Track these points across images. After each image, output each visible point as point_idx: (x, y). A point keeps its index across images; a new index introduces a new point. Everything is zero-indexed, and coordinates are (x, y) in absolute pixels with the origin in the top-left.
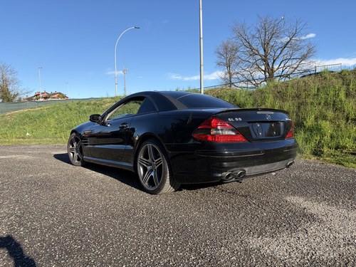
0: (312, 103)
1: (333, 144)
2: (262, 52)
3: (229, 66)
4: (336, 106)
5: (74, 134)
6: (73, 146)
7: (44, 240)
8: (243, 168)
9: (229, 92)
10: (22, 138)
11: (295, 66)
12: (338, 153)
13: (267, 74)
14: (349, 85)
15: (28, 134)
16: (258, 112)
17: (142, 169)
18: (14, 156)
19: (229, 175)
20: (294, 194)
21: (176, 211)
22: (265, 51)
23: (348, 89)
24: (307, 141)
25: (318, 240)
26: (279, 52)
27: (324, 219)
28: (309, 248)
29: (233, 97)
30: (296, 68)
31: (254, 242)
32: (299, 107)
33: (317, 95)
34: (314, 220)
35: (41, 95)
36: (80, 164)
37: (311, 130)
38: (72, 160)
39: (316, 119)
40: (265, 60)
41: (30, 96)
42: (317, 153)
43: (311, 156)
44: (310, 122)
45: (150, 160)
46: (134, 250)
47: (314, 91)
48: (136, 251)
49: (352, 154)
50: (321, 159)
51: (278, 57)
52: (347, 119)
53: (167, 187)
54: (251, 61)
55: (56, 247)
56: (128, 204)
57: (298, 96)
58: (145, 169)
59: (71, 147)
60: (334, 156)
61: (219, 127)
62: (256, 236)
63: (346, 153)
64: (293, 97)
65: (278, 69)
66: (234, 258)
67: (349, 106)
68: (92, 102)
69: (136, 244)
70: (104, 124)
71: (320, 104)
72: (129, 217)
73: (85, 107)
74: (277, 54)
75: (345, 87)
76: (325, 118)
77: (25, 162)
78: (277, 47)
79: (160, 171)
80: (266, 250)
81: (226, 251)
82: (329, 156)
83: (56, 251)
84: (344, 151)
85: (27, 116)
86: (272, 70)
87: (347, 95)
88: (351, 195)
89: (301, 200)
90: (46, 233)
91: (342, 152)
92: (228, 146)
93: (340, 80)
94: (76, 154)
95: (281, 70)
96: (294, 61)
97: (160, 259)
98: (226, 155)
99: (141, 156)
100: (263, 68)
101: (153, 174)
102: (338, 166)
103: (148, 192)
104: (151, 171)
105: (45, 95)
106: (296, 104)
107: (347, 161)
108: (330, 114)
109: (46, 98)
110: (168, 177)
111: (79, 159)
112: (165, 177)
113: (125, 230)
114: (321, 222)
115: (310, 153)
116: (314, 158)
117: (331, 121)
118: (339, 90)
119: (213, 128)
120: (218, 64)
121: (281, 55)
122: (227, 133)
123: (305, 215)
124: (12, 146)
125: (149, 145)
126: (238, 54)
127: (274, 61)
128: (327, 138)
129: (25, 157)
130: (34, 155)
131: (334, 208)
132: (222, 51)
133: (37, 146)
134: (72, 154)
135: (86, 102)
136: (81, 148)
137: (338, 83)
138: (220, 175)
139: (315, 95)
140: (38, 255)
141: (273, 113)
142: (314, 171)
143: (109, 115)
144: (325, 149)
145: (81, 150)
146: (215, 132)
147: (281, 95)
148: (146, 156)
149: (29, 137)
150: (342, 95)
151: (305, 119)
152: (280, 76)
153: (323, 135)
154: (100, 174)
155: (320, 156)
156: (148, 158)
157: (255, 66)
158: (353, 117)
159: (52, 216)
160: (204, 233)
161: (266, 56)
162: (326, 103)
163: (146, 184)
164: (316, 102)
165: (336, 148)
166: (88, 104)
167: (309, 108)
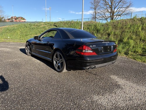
0: (127, 32)
1: (133, 50)
2: (110, 4)
3: (95, 9)
4: (137, 34)
5: (28, 43)
6: (27, 47)
7: (15, 94)
8: (95, 65)
9: (94, 24)
10: (6, 39)
11: (123, 11)
12: (135, 54)
13: (111, 14)
14: (143, 25)
15: (8, 37)
16: (103, 42)
17: (55, 62)
18: (3, 49)
19: (89, 68)
20: (114, 74)
21: (68, 81)
22: (111, 3)
23: (143, 26)
24: (123, 48)
25: (119, 97)
26: (117, 4)
27: (123, 87)
28: (115, 101)
29: (95, 26)
30: (124, 12)
31: (96, 98)
32: (122, 33)
33: (130, 28)
34: (119, 88)
35: (14, 18)
36: (30, 55)
37: (125, 43)
38: (27, 53)
39: (128, 39)
40: (111, 7)
41: (9, 18)
42: (126, 53)
43: (124, 55)
44: (125, 40)
45: (58, 59)
46: (50, 100)
47: (129, 26)
48: (51, 100)
49: (140, 55)
50: (128, 56)
51: (117, 6)
52: (141, 40)
53: (65, 70)
54: (105, 8)
55: (20, 98)
56: (49, 77)
57: (122, 28)
58: (56, 62)
59: (27, 48)
60: (133, 55)
61: (86, 49)
62: (97, 95)
63: (138, 54)
64: (120, 28)
65: (116, 12)
66: (87, 105)
67: (142, 34)
68: (36, 24)
69: (51, 97)
70: (40, 40)
71: (131, 32)
72: (49, 84)
73: (33, 27)
74: (116, 5)
75: (142, 25)
76: (132, 39)
77: (8, 52)
78: (117, 2)
79: (62, 64)
80: (99, 102)
81: (85, 102)
82: (131, 55)
83: (20, 100)
84: (137, 53)
85: (8, 29)
86: (114, 12)
87: (142, 29)
88: (136, 75)
89: (116, 77)
90: (16, 90)
91: (136, 54)
92: (89, 57)
93: (140, 22)
94: (29, 51)
95: (117, 12)
96: (123, 9)
97: (60, 105)
98: (88, 61)
99: (55, 57)
100: (110, 11)
101: (59, 64)
102: (134, 60)
103: (57, 71)
104: (59, 63)
105: (15, 18)
106: (121, 31)
107: (137, 58)
108: (134, 37)
109: (16, 19)
110: (65, 67)
111: (30, 53)
112: (64, 67)
113: (47, 90)
114: (122, 88)
115: (124, 54)
116: (125, 56)
117: (134, 40)
118: (139, 26)
119: (84, 49)
120: (91, 8)
121: (118, 6)
122: (89, 51)
123: (116, 85)
124: (2, 42)
125: (58, 53)
126: (100, 4)
127: (115, 8)
128: (131, 47)
129: (8, 50)
130: (12, 48)
131: (128, 82)
132: (93, 2)
133: (13, 43)
134: (27, 51)
135: (33, 24)
136: (31, 49)
137: (139, 23)
138: (85, 68)
139: (129, 28)
140: (13, 101)
141: (109, 42)
142: (124, 62)
143: (42, 36)
144: (130, 52)
145: (30, 50)
146: (84, 51)
147: (115, 27)
148: (57, 57)
149: (9, 39)
150: (140, 29)
151: (123, 38)
152: (117, 15)
153: (130, 46)
154: (39, 61)
155: (127, 55)
156: (57, 58)
157: (106, 10)
158: (143, 39)
159: (19, 82)
160: (77, 92)
161: (111, 6)
162: (133, 32)
163: (56, 68)
164: (129, 31)
165: (134, 52)
166: (34, 25)
167: (126, 34)
